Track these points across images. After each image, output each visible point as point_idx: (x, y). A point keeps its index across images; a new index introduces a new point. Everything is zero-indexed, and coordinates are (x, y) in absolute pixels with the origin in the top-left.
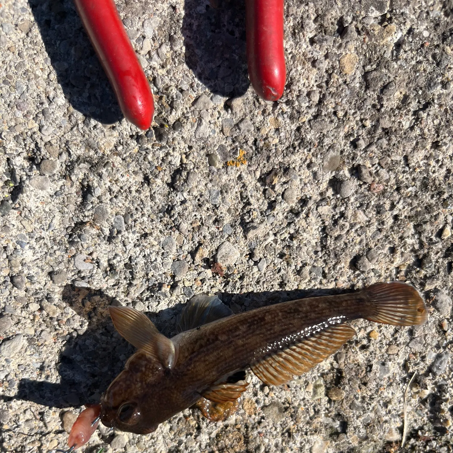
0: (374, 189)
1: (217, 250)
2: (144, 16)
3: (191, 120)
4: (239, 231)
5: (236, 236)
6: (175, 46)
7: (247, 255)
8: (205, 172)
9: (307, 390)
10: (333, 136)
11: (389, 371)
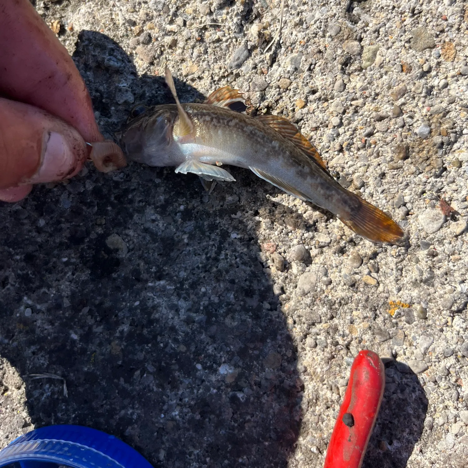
0: (273, 246)
1: (442, 227)
2: (450, 453)
3: (434, 355)
4: (414, 240)
5: (418, 236)
6: (430, 421)
7: (412, 215)
8: (433, 304)
9: (383, 58)
10: (301, 304)
11: (292, 60)
